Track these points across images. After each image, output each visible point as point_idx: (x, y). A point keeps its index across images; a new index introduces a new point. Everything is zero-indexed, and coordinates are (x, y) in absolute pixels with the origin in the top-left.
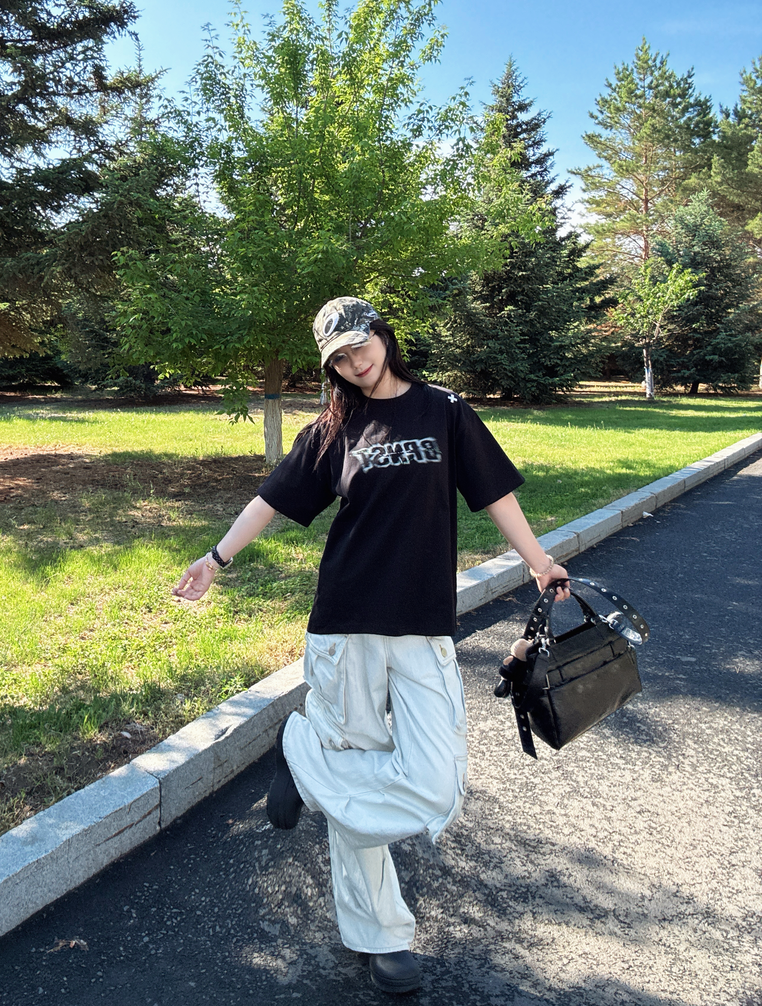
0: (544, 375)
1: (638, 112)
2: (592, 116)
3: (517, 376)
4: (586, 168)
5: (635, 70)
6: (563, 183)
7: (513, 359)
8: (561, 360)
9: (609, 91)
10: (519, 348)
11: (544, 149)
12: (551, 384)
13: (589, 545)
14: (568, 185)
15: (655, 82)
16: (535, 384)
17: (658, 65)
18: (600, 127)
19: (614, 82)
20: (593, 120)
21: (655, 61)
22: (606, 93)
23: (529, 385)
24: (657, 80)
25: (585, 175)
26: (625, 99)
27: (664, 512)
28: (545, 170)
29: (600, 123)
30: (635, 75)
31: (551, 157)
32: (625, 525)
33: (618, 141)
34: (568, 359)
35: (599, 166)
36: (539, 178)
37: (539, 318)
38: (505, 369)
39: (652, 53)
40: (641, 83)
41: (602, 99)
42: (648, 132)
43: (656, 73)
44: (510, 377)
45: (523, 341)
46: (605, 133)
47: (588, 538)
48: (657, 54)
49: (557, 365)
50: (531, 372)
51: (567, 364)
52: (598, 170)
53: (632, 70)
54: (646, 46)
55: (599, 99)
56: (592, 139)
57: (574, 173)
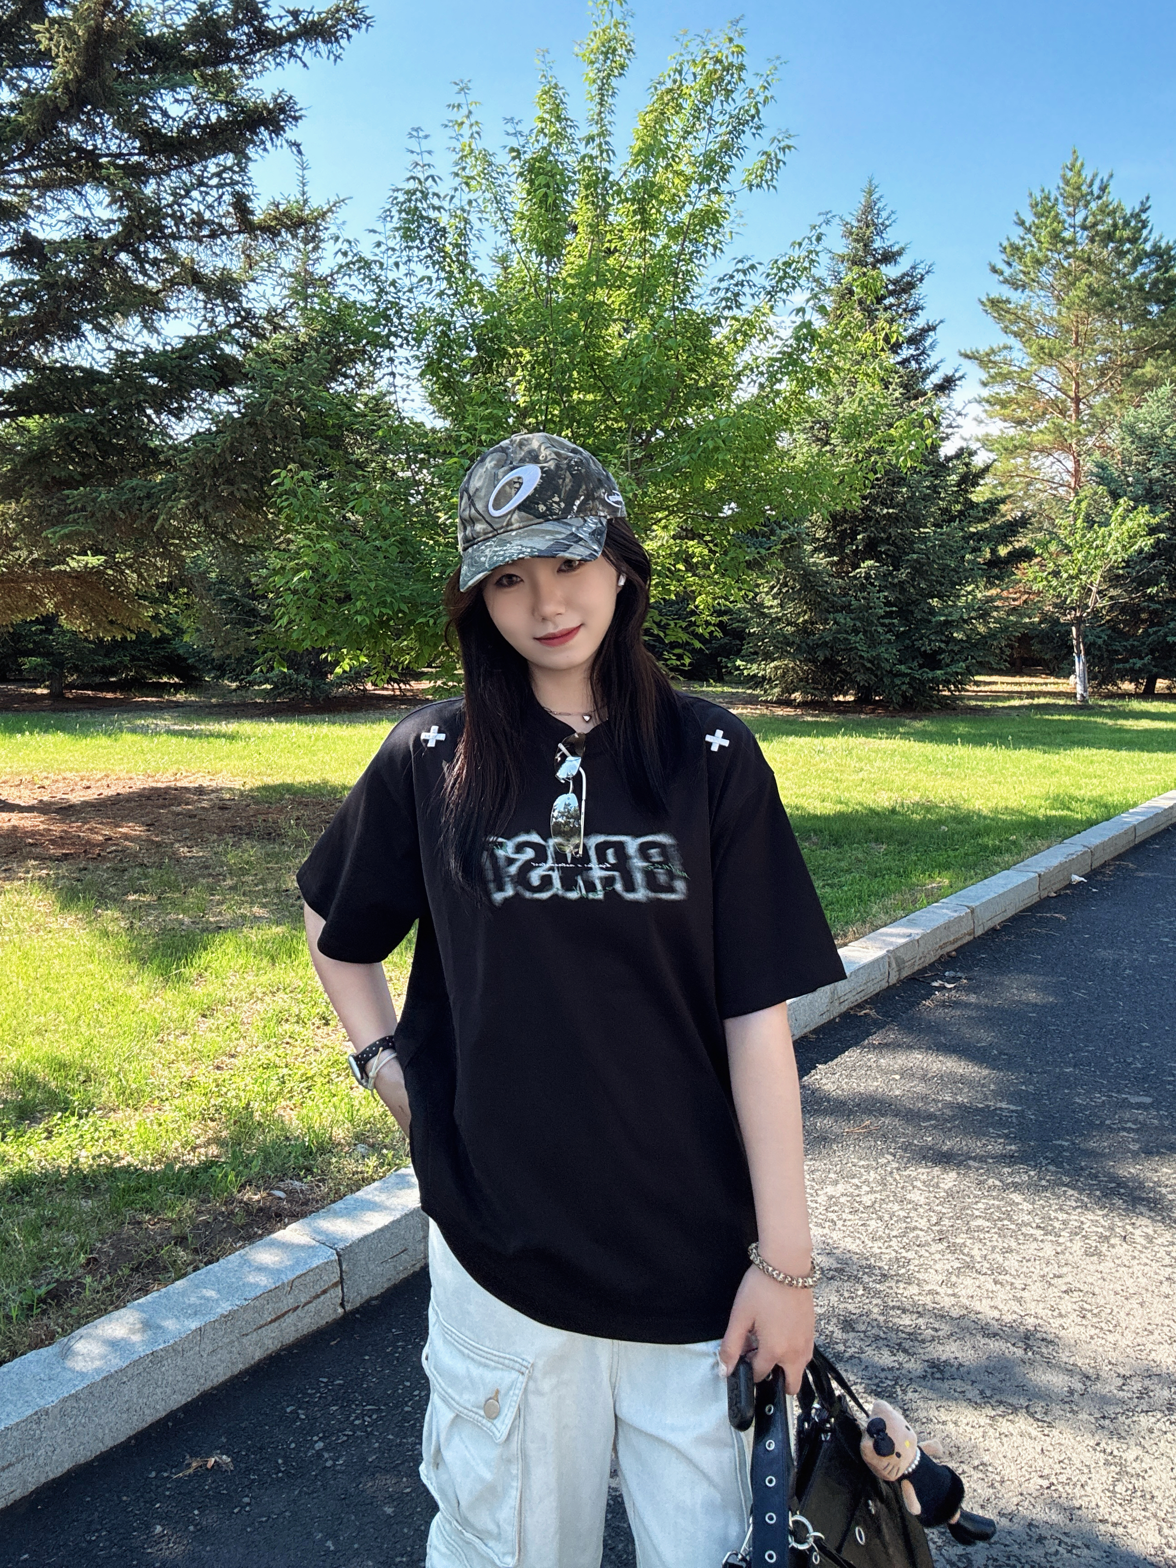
0: (921, 666)
1: (1066, 264)
2: (994, 270)
3: (879, 667)
4: (987, 350)
5: (1061, 199)
6: (950, 374)
7: (873, 642)
8: (947, 643)
9: (1021, 231)
10: (883, 625)
11: (920, 322)
12: (931, 681)
13: (990, 925)
14: (957, 375)
15: (1091, 219)
16: (907, 680)
17: (1096, 192)
18: (1006, 287)
19: (1029, 218)
20: (996, 277)
21: (1091, 185)
22: (1016, 234)
23: (898, 682)
24: (1094, 215)
25: (983, 360)
26: (1046, 245)
27: (1104, 874)
28: (923, 353)
29: (1006, 281)
30: (1061, 208)
31: (931, 333)
32: (1044, 894)
33: (1034, 307)
34: (958, 642)
35: (1006, 347)
36: (914, 365)
37: (913, 579)
38: (861, 657)
39: (1087, 174)
40: (1070, 220)
41: (1011, 245)
42: (1082, 295)
43: (1093, 205)
44: (868, 669)
45: (889, 615)
46: (1017, 297)
47: (988, 915)
48: (1095, 176)
49: (941, 651)
50: (901, 662)
51: (956, 649)
52: (1005, 352)
53: (1056, 199)
54: (1078, 164)
55: (1005, 243)
56: (996, 305)
57: (967, 356)
